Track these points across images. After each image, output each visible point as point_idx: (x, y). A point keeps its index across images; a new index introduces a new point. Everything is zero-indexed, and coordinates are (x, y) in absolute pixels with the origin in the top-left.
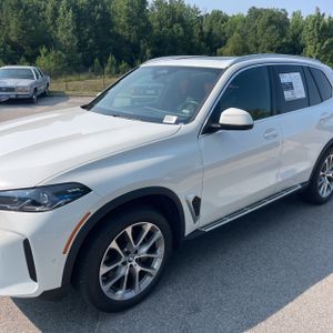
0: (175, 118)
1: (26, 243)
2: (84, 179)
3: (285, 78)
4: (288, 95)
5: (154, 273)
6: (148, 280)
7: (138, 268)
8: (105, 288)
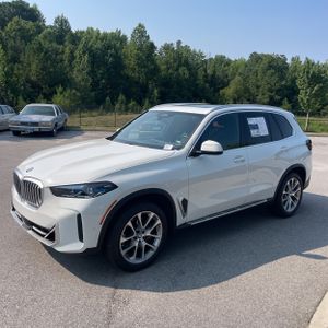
0: (171, 146)
1: (79, 216)
2: (114, 180)
3: (251, 121)
4: (254, 133)
5: (155, 249)
6: (151, 253)
7: (144, 243)
8: (123, 252)
